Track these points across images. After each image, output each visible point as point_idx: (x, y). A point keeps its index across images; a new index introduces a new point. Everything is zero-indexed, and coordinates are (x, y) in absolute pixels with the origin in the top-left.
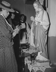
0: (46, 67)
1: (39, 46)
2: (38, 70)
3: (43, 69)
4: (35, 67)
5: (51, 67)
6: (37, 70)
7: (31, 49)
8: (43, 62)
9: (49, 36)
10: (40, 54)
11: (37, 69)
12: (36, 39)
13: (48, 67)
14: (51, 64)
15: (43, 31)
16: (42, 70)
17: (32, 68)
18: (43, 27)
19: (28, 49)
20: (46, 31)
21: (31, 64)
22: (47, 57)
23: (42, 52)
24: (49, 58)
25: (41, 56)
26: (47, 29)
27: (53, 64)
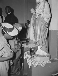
0: (46, 62)
1: (39, 40)
2: (38, 64)
3: (43, 64)
4: (35, 62)
5: (51, 62)
6: (36, 65)
7: (31, 43)
8: (43, 56)
9: (49, 30)
10: (40, 48)
12: (36, 32)
13: (48, 62)
14: (51, 59)
15: (44, 24)
16: (42, 65)
17: (32, 62)
18: (44, 20)
19: (28, 44)
20: (47, 24)
21: (30, 59)
22: (47, 51)
23: (42, 46)
24: (49, 53)
26: (48, 22)
27: (54, 59)
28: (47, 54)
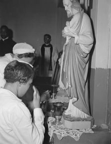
0: (84, 131)
1: (70, 86)
2: (67, 135)
3: (76, 135)
5: (93, 132)
10: (73, 103)
11: (64, 134)
13: (88, 132)
14: (95, 126)
16: (74, 136)
20: (85, 55)
23: (76, 99)
25: (75, 108)
26: (88, 52)
27: (100, 127)
28: (86, 116)
